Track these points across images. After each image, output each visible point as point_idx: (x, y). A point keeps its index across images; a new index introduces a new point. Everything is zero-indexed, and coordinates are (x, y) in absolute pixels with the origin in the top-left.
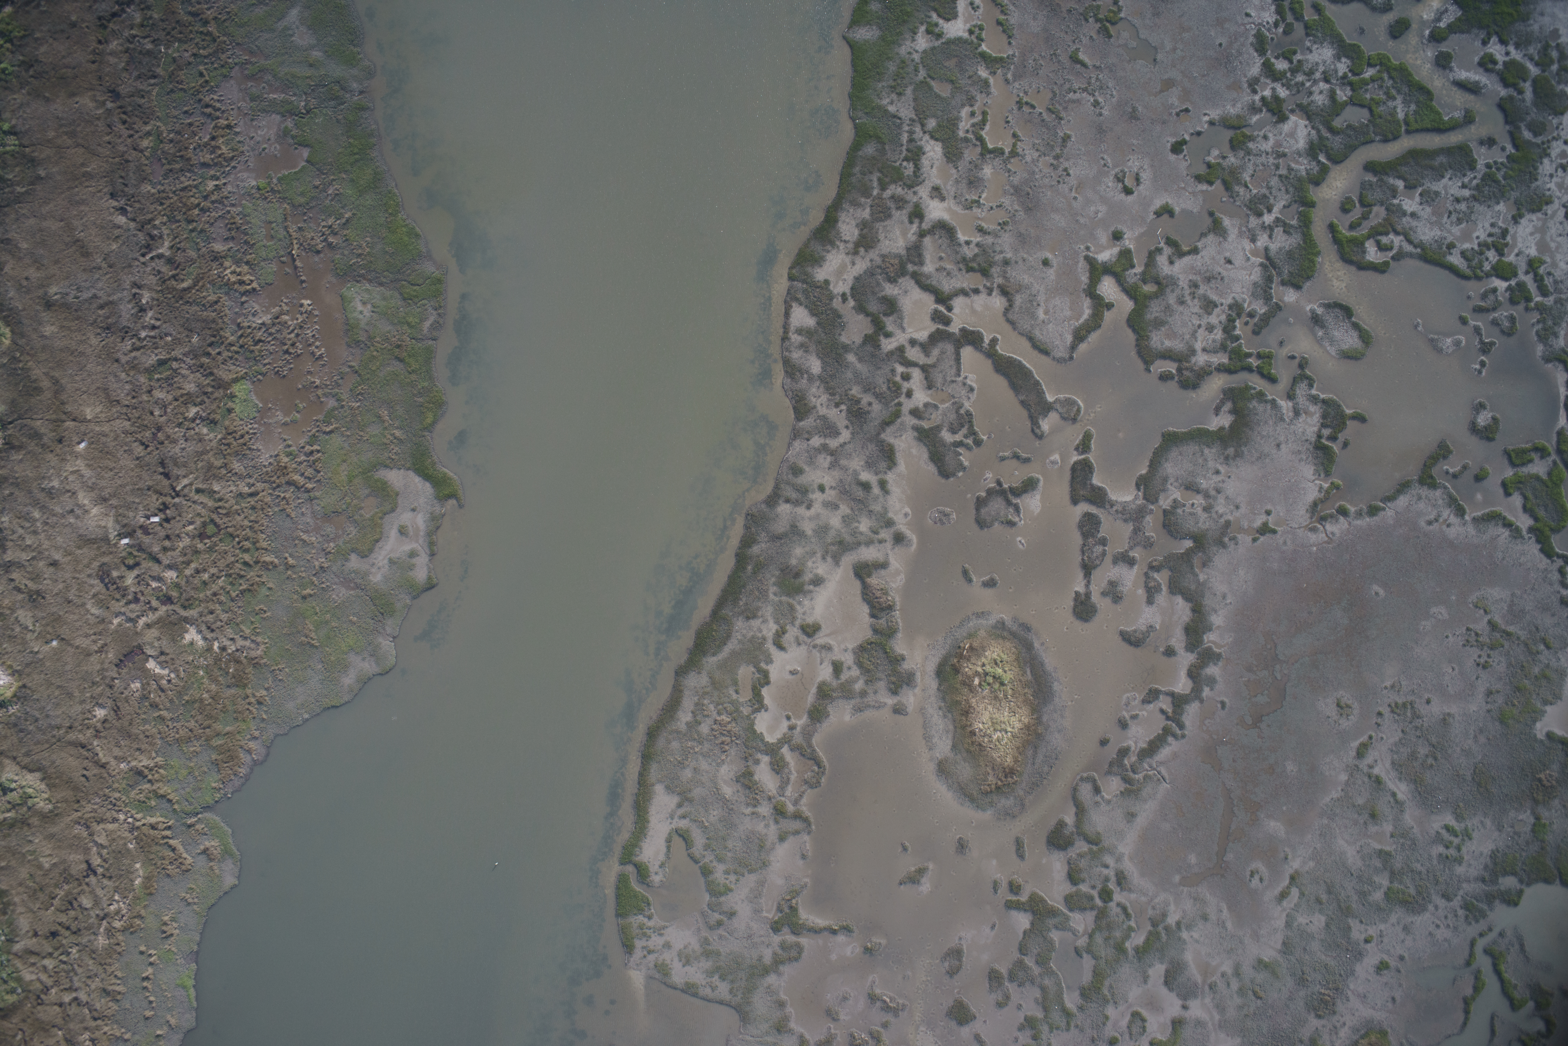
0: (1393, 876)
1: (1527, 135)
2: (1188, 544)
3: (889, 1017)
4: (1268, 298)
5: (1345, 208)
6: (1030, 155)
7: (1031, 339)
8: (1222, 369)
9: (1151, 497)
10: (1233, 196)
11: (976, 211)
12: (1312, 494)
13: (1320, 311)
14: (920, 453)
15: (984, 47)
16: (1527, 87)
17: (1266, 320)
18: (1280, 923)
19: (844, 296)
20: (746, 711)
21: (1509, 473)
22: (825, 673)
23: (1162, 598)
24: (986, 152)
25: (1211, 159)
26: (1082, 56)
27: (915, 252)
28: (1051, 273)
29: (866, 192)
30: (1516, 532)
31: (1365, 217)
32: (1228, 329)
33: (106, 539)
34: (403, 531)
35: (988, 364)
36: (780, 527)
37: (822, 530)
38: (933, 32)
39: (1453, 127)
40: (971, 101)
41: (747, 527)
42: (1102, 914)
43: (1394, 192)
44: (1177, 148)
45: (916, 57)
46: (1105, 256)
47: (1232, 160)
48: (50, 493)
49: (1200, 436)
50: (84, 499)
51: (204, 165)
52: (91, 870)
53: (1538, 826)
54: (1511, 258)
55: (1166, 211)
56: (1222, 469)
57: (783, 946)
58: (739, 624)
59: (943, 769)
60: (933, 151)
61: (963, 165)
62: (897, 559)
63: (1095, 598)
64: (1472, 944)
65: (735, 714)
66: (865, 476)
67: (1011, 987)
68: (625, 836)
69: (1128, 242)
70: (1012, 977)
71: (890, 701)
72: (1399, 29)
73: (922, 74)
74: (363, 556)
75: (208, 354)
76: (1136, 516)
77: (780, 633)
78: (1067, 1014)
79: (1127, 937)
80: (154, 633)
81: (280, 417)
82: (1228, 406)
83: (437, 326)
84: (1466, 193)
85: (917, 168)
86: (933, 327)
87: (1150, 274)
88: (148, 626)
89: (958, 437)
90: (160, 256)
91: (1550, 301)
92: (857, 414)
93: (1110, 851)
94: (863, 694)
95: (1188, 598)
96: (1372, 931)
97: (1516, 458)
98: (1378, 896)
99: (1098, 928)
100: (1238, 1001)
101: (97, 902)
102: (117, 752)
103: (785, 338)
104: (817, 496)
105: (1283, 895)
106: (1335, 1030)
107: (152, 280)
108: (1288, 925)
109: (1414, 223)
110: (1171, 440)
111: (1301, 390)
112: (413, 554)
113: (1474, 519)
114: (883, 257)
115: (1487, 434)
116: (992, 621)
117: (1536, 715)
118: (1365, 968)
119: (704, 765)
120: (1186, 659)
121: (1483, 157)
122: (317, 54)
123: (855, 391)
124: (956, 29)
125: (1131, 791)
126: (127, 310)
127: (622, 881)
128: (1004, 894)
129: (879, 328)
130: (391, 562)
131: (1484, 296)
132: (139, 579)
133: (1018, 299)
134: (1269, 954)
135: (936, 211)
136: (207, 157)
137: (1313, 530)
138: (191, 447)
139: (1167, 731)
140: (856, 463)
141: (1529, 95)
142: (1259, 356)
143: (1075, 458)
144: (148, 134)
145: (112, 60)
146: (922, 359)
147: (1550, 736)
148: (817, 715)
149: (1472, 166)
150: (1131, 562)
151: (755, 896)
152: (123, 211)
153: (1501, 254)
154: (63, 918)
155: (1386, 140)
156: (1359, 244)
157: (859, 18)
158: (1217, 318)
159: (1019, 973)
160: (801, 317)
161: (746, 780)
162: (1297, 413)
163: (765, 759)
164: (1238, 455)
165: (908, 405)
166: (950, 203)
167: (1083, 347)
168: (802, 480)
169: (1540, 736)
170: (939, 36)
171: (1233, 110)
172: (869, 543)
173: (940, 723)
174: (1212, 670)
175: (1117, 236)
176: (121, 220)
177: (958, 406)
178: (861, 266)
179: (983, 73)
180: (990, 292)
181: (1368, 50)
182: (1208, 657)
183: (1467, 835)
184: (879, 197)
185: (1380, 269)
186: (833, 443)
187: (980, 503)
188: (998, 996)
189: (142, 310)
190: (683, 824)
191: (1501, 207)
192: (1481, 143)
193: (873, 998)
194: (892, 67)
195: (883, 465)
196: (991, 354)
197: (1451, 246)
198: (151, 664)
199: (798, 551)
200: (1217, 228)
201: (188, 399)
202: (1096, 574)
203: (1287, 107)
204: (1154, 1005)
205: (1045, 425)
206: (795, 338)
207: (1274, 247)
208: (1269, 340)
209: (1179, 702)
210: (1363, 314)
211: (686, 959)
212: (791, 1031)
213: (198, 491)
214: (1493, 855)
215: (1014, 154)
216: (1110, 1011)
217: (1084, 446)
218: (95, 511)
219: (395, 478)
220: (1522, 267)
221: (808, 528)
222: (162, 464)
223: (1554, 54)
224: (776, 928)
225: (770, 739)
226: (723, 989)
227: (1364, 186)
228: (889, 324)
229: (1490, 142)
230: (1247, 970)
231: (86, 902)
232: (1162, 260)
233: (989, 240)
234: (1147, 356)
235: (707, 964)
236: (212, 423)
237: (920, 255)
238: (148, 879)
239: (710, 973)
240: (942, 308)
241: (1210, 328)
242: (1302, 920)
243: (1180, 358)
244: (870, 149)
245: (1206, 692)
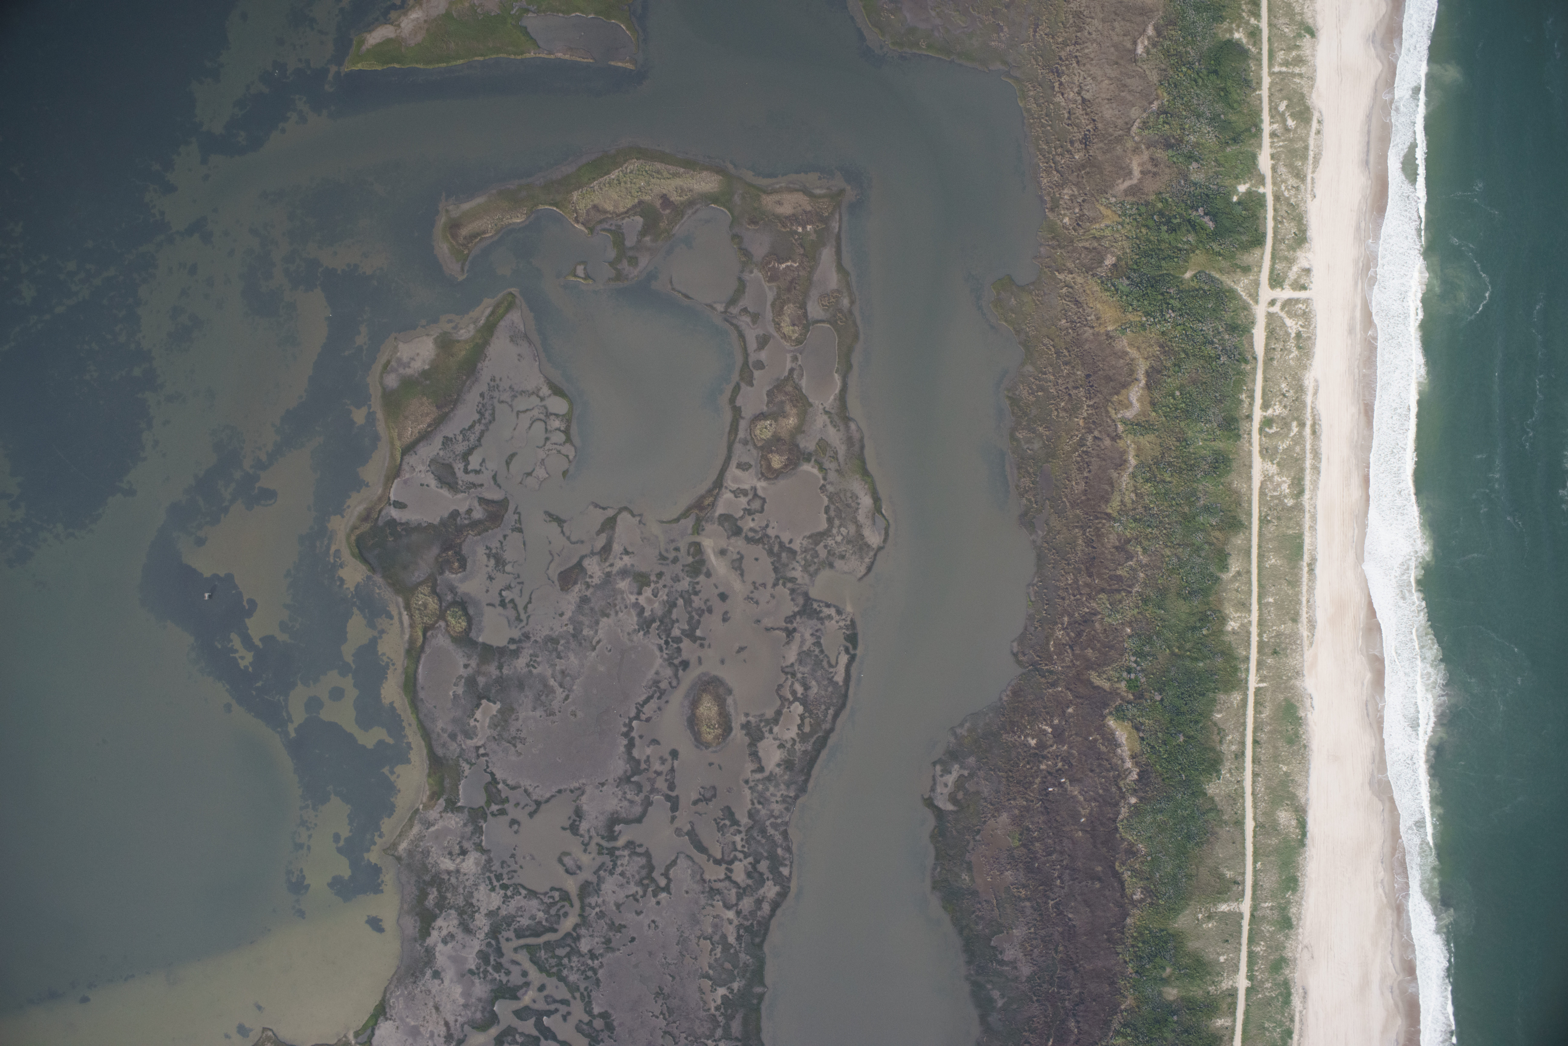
0: (556, 649)
1: (493, 942)
2: (633, 779)
3: (751, 595)
4: (599, 877)
5: (566, 915)
6: (692, 937)
7: (693, 862)
8: (618, 849)
9: (647, 798)
10: (611, 919)
11: (715, 914)
12: (584, 798)
13: (578, 872)
14: (738, 816)
15: (710, 983)
16: (492, 962)
17: (600, 868)
18: (600, 632)
19: (768, 879)
20: (807, 714)
21: (506, 806)
22: (776, 729)
23: (644, 758)
24: (710, 939)
25: (619, 934)
26: (671, 979)
27: (739, 897)
28: (685, 888)
29: (759, 922)
30: (504, 782)
31: (558, 910)
32: (615, 865)
33: (1071, 781)
34: (946, 785)
35: (711, 851)
36: (793, 787)
37: (777, 786)
38: (731, 990)
39: (522, 947)
40: (716, 960)
41: (806, 787)
42: (668, 636)
43: (547, 920)
44: (633, 940)
45: (738, 979)
46: (663, 895)
47: (611, 934)
48: (1095, 800)
49: (627, 822)
50: (1081, 798)
51: (1036, 939)
52: (1071, 647)
53: (500, 667)
54: (502, 892)
55: (638, 913)
56: (619, 809)
57: (792, 622)
58: (809, 748)
59: (730, 692)
60: (732, 939)
61: (719, 933)
62: (748, 775)
63: (669, 758)
64: (527, 624)
65: (811, 713)
66: (760, 807)
67: (704, 607)
68: (855, 665)
69: (654, 900)
70: (703, 611)
71: (750, 718)
72: (542, 988)
73: (736, 972)
74: (962, 776)
75: (1031, 858)
76: (653, 790)
77: (794, 744)
78: (682, 596)
79: (659, 626)
80: (1049, 743)
81: (999, 832)
82: (616, 834)
83: (934, 869)
84: (518, 919)
85: (738, 932)
86: (733, 867)
87: (645, 888)
88: (1052, 746)
89: (723, 822)
90: (1053, 900)
91: (488, 874)
92: (763, 831)
93: (665, 660)
94: (761, 721)
95: (633, 758)
96: (565, 628)
97: (503, 812)
98: (562, 642)
99: (670, 630)
100: (617, 602)
101: (1068, 635)
102: (1063, 695)
103: (792, 863)
104: (779, 799)
105: (598, 642)
106: (580, 591)
107: (1056, 890)
108: (597, 631)
109: (539, 907)
110: (639, 820)
111: (587, 839)
112: (942, 776)
113: (520, 787)
114: (752, 895)
115: (514, 822)
116: (710, 749)
117: (500, 711)
118: (568, 614)
119: (823, 693)
120: (634, 734)
121: (511, 934)
122: (989, 986)
123: (764, 841)
124: (722, 991)
125: (656, 683)
126: (1066, 877)
127: (855, 648)
128: (706, 643)
129: (754, 866)
130: (950, 773)
131: (513, 877)
132: (1056, 764)
133: (698, 877)
134: (605, 619)
135: (731, 914)
136: (1034, 942)
137: (584, 784)
138: (1036, 819)
139: (642, 706)
140: (763, 812)
141: (492, 959)
142: (602, 854)
143: (677, 814)
144: (1060, 952)
145: (1077, 985)
146: (737, 854)
147: (495, 703)
148: (779, 713)
149: (515, 930)
150: (656, 772)
151: (803, 642)
152: (1070, 919)
153: (505, 894)
154: (1082, 627)
155: (549, 942)
156: (562, 899)
157: (761, 997)
158: (619, 870)
159: (701, 613)
160: (785, 871)
161: (807, 688)
162: (589, 831)
163: (799, 695)
164: (612, 814)
165: (743, 835)
166: (725, 917)
167: (673, 858)
168: (785, 805)
169: (498, 703)
170: (728, 988)
171: (610, 955)
172: (758, 780)
173: (731, 710)
174: (625, 729)
175: (658, 903)
176: (1070, 916)
177: (723, 835)
178: (761, 892)
179: (711, 972)
180: (710, 881)
181: (554, 980)
182: (626, 735)
183: (528, 665)
184: (754, 920)
185: (553, 889)
186: (772, 820)
187: (714, 796)
188: (709, 604)
189: (1059, 877)
190: (831, 670)
191: (504, 913)
192: (511, 940)
193: (757, 603)
194: (748, 975)
195: (753, 811)
196: (710, 856)
197: (525, 897)
198: (1050, 730)
199: (786, 777)
200: (618, 906)
201: (1038, 840)
202: (669, 767)
203: (588, 956)
204: (649, 601)
205: (689, 827)
206: (787, 862)
207: (596, 898)
208: (600, 860)
209: (637, 717)
210: (561, 870)
211: (830, 617)
212: (789, 589)
213: (1032, 801)
214: (518, 658)
215: (699, 938)
216: (665, 598)
217: (673, 818)
218: (1076, 793)
219: (950, 807)
220: (497, 888)
221: (782, 786)
222: (1048, 813)
223: (481, 975)
224: (795, 630)
225: (797, 703)
226: (815, 606)
227: (558, 923)
228: (750, 868)
229: (508, 940)
230: (613, 613)
231: (1072, 634)
232: (641, 893)
233: (709, 902)
234: (647, 855)
235: (822, 615)
236: (1028, 829)
237: (737, 896)
238: (1048, 644)
239: (821, 611)
240: (729, 874)
241: (622, 865)
242: (592, 633)
243: (633, 853)
244: (757, 940)
245: (627, 721)
